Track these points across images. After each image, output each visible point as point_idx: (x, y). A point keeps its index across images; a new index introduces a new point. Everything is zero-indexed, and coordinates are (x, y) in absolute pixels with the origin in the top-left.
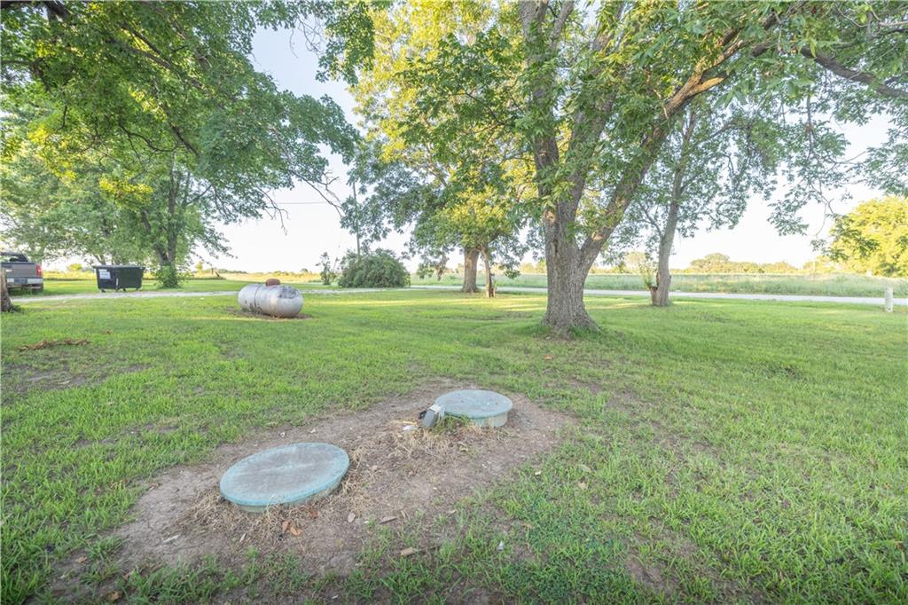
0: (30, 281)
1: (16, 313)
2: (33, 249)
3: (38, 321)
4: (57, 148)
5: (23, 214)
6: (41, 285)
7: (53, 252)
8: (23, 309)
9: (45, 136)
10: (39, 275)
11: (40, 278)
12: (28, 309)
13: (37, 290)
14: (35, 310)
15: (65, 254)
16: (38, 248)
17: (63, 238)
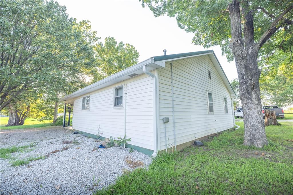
0: (280, 115)
1: (280, 126)
2: (277, 104)
3: (289, 130)
4: (288, 69)
5: (274, 93)
6: (284, 116)
7: (284, 104)
8: (282, 125)
9: (284, 67)
10: (282, 112)
11: (283, 113)
12: (283, 125)
13: (282, 118)
14: (286, 125)
15: (289, 105)
16: (279, 103)
17: (287, 99)
